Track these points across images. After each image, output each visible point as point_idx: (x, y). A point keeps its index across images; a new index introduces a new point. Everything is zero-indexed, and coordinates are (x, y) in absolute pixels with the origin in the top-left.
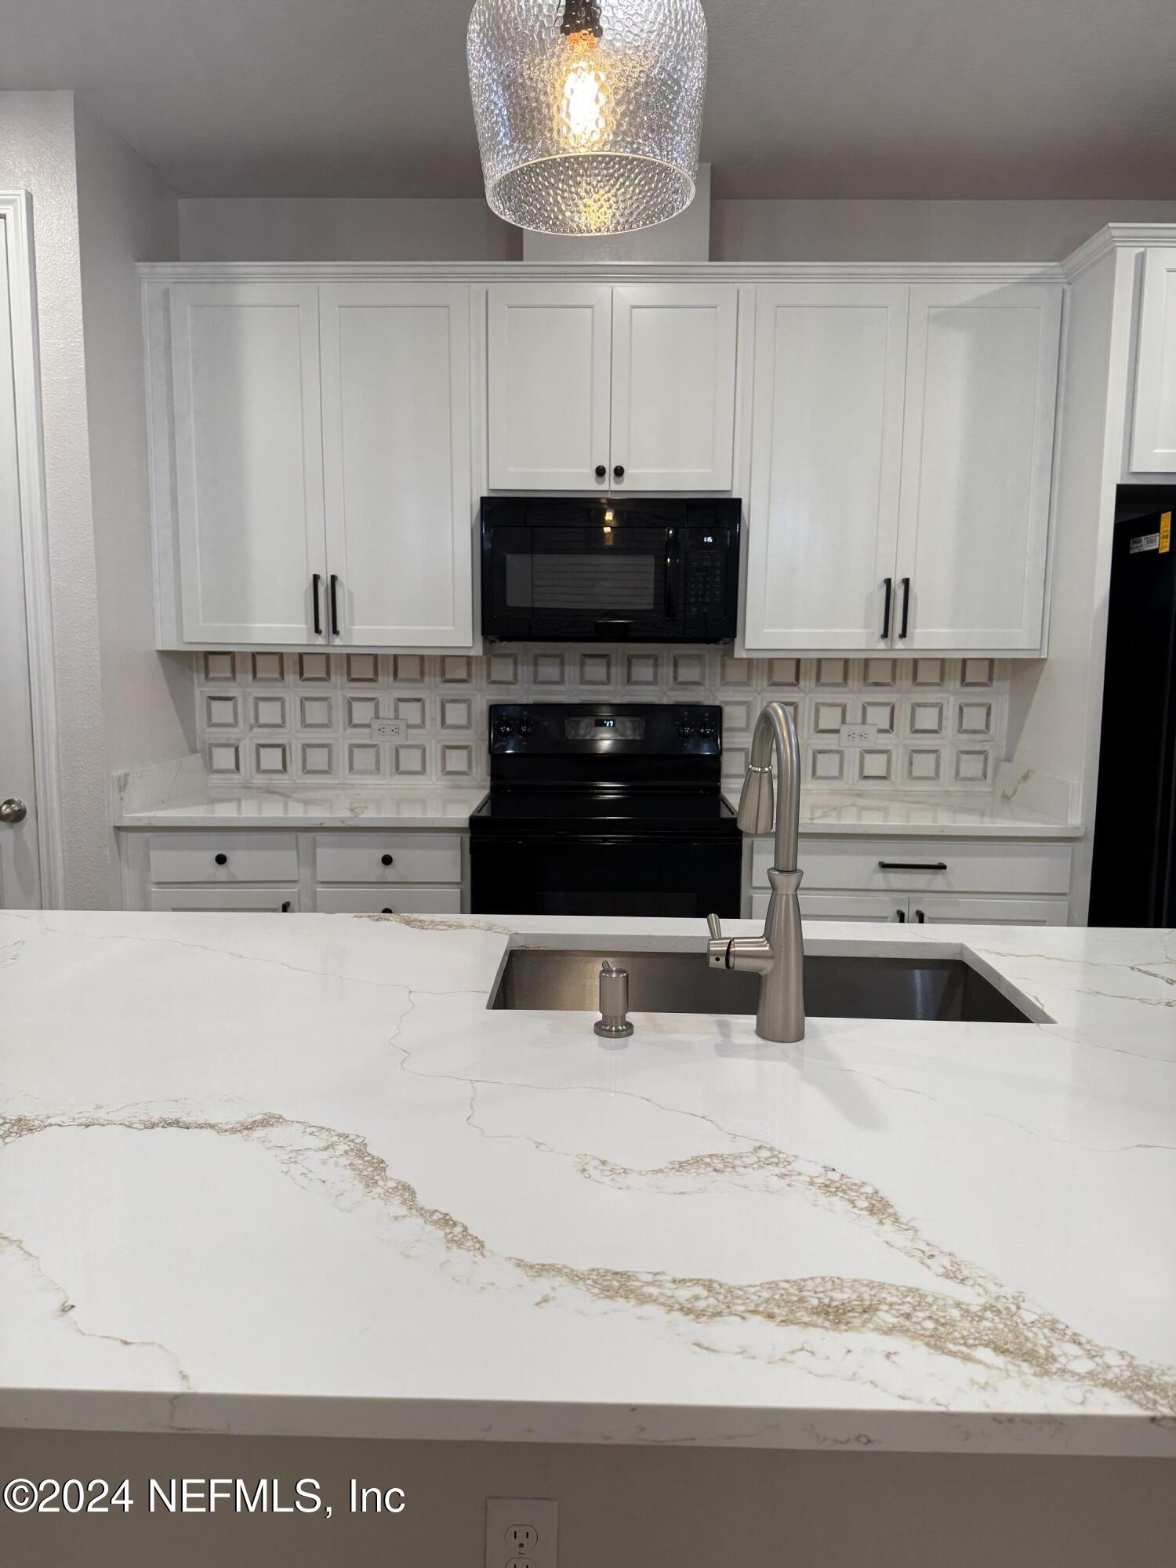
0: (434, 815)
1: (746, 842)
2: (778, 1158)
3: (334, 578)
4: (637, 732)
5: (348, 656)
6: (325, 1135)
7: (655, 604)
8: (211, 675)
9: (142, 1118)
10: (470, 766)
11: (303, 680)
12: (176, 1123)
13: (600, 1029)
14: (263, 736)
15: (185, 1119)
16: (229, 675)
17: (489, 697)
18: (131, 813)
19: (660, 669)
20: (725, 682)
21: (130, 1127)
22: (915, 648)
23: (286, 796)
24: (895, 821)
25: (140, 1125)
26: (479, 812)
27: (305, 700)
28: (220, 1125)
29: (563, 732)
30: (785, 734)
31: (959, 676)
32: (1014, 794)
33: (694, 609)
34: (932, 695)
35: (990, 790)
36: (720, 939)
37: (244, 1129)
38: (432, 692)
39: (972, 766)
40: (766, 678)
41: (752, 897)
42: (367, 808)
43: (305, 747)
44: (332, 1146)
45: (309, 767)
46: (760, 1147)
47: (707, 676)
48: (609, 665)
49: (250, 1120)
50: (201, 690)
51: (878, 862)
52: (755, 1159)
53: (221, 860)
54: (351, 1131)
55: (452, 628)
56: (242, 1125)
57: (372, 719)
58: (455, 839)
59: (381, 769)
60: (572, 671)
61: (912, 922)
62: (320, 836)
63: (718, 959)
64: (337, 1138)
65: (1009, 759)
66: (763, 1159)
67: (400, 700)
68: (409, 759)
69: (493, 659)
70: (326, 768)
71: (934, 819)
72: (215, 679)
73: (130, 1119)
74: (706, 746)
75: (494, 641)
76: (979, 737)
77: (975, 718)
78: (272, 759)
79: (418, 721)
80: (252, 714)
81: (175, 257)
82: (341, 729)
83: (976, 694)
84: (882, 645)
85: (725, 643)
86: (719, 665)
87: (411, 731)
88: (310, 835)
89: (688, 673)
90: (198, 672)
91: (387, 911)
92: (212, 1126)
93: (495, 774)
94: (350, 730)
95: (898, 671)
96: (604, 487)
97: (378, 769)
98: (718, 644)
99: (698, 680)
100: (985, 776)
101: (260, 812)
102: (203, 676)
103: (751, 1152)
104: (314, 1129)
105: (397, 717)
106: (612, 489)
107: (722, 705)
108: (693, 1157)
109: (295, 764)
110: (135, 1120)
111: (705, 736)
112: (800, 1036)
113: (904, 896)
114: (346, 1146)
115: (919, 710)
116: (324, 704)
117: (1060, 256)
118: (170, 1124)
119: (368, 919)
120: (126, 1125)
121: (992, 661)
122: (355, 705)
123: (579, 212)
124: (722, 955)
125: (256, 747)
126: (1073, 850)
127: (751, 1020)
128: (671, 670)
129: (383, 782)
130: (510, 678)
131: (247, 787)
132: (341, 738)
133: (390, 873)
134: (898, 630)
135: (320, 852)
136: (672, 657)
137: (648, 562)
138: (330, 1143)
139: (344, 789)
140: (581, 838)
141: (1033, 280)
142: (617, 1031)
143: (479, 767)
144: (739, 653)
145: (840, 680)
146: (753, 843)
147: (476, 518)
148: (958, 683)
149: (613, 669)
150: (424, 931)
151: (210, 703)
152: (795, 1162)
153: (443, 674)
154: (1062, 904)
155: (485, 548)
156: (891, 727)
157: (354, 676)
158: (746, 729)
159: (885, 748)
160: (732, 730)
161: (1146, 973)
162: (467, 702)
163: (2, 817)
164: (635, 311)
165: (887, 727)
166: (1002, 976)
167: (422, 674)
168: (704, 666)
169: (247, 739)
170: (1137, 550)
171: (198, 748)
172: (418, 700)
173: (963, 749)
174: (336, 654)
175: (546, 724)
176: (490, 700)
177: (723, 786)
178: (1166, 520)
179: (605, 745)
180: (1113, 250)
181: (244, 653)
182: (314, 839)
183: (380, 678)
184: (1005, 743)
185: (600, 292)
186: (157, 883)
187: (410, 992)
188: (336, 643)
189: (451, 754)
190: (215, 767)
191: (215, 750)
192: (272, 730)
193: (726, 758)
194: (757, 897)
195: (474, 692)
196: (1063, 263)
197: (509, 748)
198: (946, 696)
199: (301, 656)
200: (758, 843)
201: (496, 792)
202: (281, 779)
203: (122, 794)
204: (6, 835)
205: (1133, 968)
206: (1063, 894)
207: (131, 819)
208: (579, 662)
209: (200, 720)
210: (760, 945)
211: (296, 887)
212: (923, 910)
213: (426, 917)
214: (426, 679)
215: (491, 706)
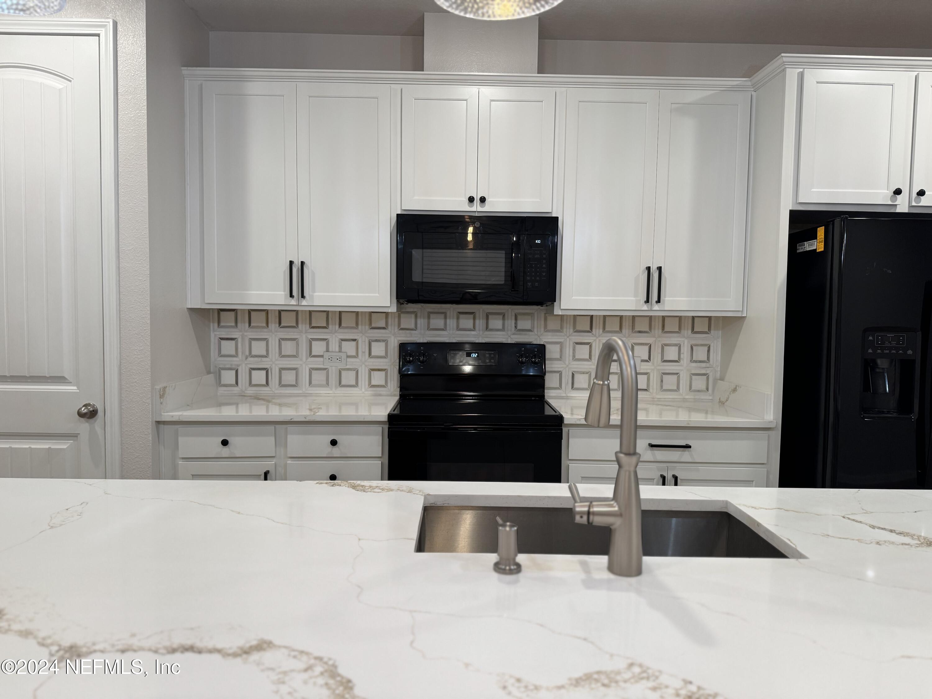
0: (364, 413)
1: (565, 430)
2: (648, 673)
3: (303, 263)
4: (493, 361)
5: (310, 312)
7: (505, 281)
8: (222, 324)
9: (165, 646)
10: (387, 382)
11: (281, 327)
12: (191, 649)
13: (498, 567)
14: (254, 363)
15: (198, 645)
16: (233, 324)
17: (400, 339)
18: (167, 412)
19: (506, 322)
20: (546, 330)
21: (156, 652)
22: (665, 309)
23: (267, 401)
25: (164, 651)
26: (394, 411)
27: (281, 340)
28: (224, 650)
29: (446, 361)
30: (626, 358)
31: (690, 327)
32: (727, 400)
33: (529, 284)
34: (674, 339)
35: (711, 398)
36: (581, 501)
37: (243, 653)
38: (363, 335)
39: (699, 383)
40: (572, 327)
41: (568, 466)
42: (321, 408)
43: (281, 370)
44: (310, 667)
45: (283, 383)
46: (632, 664)
47: (536, 326)
48: (474, 319)
49: (248, 645)
50: (215, 333)
51: (648, 443)
52: (630, 674)
53: (225, 443)
54: (325, 656)
55: (377, 295)
56: (242, 649)
57: (324, 352)
58: (379, 429)
59: (330, 384)
60: (452, 323)
61: (670, 484)
62: (290, 428)
63: (581, 517)
64: (314, 660)
65: (722, 379)
66: (636, 674)
67: (343, 340)
68: (349, 377)
69: (402, 315)
70: (294, 383)
71: (677, 415)
72: (224, 327)
73: (156, 647)
75: (403, 304)
76: (703, 365)
77: (701, 353)
78: (259, 377)
79: (354, 354)
80: (247, 349)
81: (206, 64)
82: (304, 358)
83: (700, 339)
84: (645, 307)
85: (547, 306)
86: (543, 319)
87: (349, 360)
88: (284, 426)
89: (524, 324)
90: (213, 322)
92: (219, 651)
93: (403, 387)
94: (310, 359)
95: (653, 323)
96: (474, 209)
97: (328, 384)
98: (543, 306)
99: (530, 328)
100: (707, 389)
101: (251, 412)
102: (216, 325)
103: (627, 669)
104: (296, 653)
105: (340, 351)
106: (477, 210)
107: (545, 344)
108: (584, 674)
109: (275, 380)
111: (535, 363)
112: (639, 572)
113: (665, 465)
114: (321, 668)
115: (666, 348)
116: (294, 343)
117: (749, 73)
118: (187, 650)
119: (326, 485)
120: (153, 651)
121: (710, 318)
122: (314, 343)
124: (584, 514)
125: (249, 370)
126: (769, 437)
127: (603, 560)
128: (513, 322)
129: (331, 392)
130: (413, 326)
131: (242, 396)
132: (304, 364)
133: (336, 451)
134: (654, 297)
135: (290, 438)
136: (514, 314)
137: (501, 256)
139: (305, 396)
140: (458, 428)
141: (734, 89)
142: (510, 570)
143: (392, 382)
144: (557, 311)
145: (618, 329)
146: (569, 431)
147: (394, 227)
148: (690, 331)
149: (477, 321)
150: (365, 493)
151: (220, 342)
152: (661, 676)
153: (370, 323)
154: (763, 470)
155: (399, 247)
156: (650, 358)
157: (313, 325)
158: (560, 359)
159: (645, 371)
160: (551, 359)
161: (854, 520)
162: (385, 341)
163: (81, 415)
164: (493, 103)
165: (647, 359)
166: (760, 524)
167: (357, 324)
168: (534, 320)
169: (244, 365)
170: (802, 251)
171: (212, 370)
172: (354, 340)
173: (693, 372)
174: (302, 311)
175: (435, 355)
176: (399, 340)
177: (546, 395)
178: (821, 232)
179: (468, 369)
180: (784, 70)
181: (244, 310)
182: (287, 428)
183: (330, 326)
184: (719, 370)
185: (471, 91)
186: (183, 458)
187: (359, 539)
188: (303, 304)
189: (375, 374)
190: (222, 383)
191: (223, 372)
192: (260, 359)
193: (548, 377)
194: (572, 466)
195: (389, 335)
196: (751, 78)
197: (410, 371)
198: (683, 339)
199: (280, 312)
200: (572, 431)
201: (404, 399)
202: (265, 391)
203: (162, 400)
204: (84, 426)
205: (844, 517)
206: (763, 464)
207: (167, 416)
208: (455, 317)
209: (214, 353)
210: (611, 506)
211: (274, 460)
212: (677, 475)
213: (366, 483)
214: (360, 327)
215: (400, 344)
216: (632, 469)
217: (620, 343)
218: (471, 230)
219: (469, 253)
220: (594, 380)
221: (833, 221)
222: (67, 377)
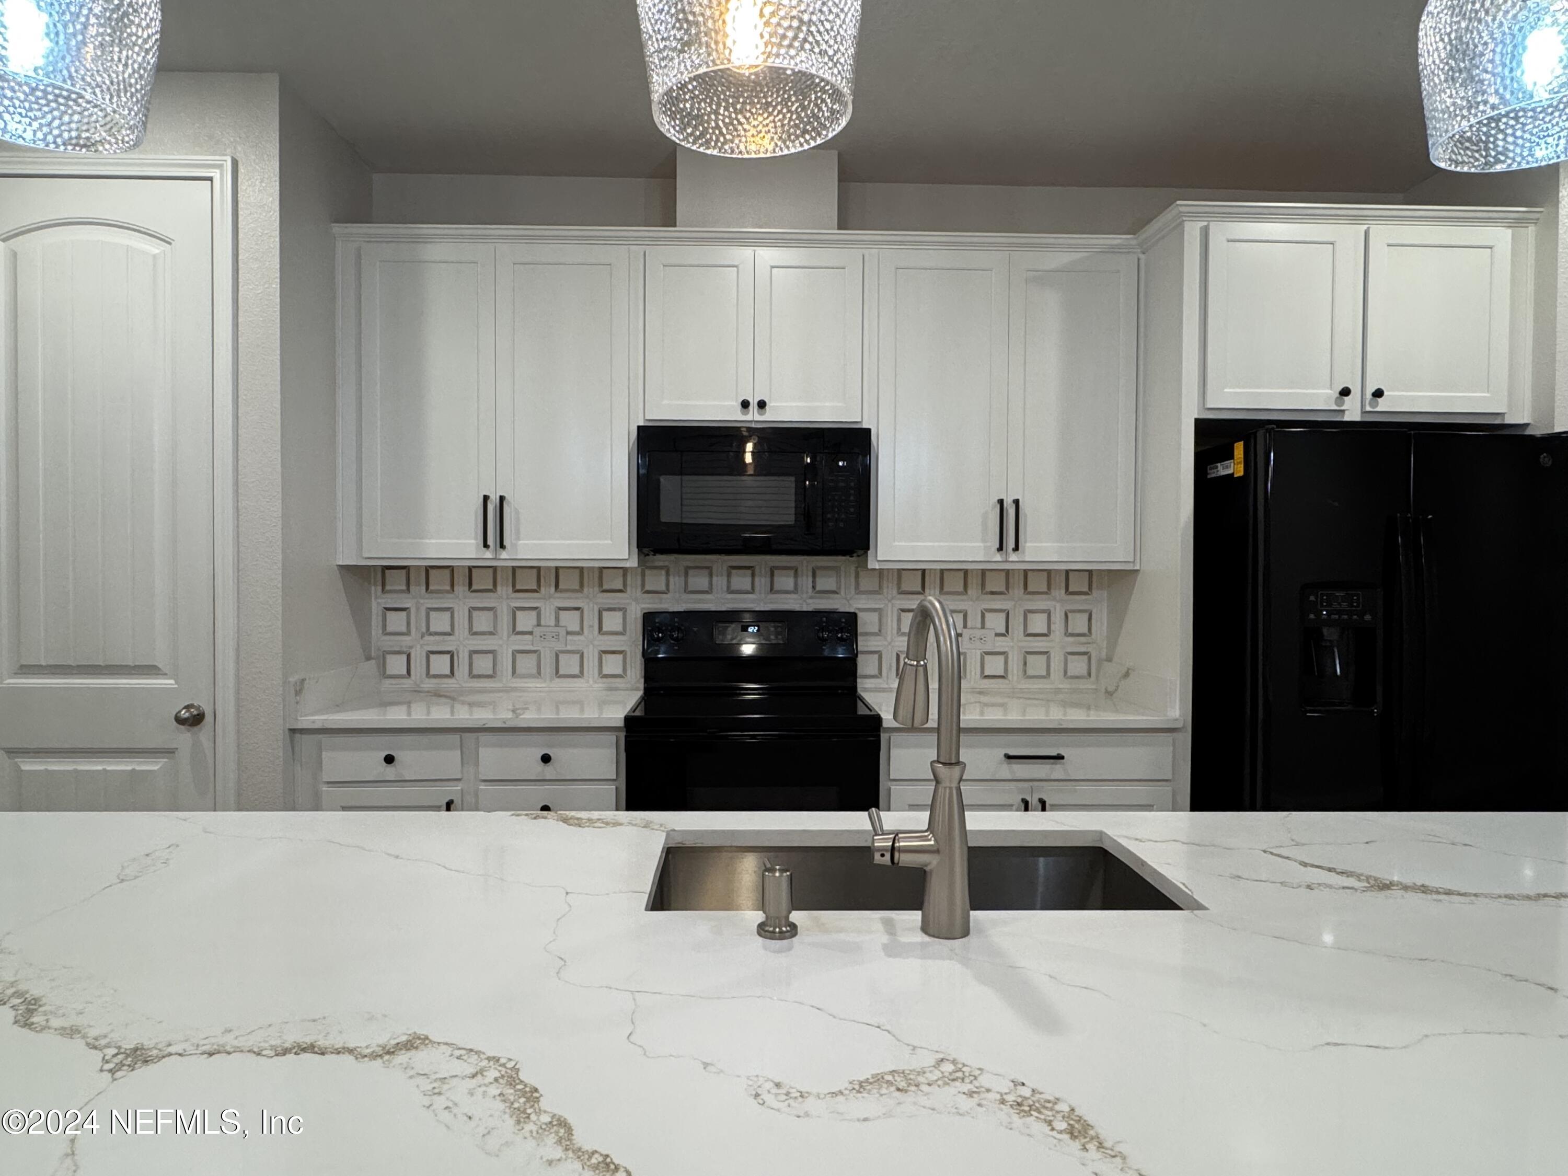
0: (591, 715)
1: (884, 737)
2: (964, 1072)
3: (502, 499)
4: (780, 637)
5: (514, 569)
6: (474, 1058)
7: (795, 521)
8: (388, 588)
9: (273, 1043)
10: (625, 670)
11: (472, 592)
12: (310, 1048)
13: (763, 930)
14: (433, 643)
15: (322, 1042)
16: (404, 587)
17: (642, 606)
18: (306, 716)
19: (799, 579)
20: (858, 591)
21: (259, 1054)
22: (1027, 559)
23: (453, 699)
24: (1014, 716)
25: (270, 1052)
26: (634, 711)
27: (472, 610)
28: (358, 1050)
29: (711, 635)
30: (944, 627)
31: (1063, 585)
32: (1116, 690)
33: (831, 524)
34: (1041, 603)
35: (1094, 687)
36: (883, 834)
37: (386, 1053)
38: (591, 601)
39: (1078, 666)
40: (895, 587)
41: (890, 789)
42: (527, 709)
43: (472, 653)
44: (481, 1072)
45: (475, 672)
46: (942, 1060)
47: (843, 586)
48: (753, 576)
49: (393, 1042)
50: (378, 602)
51: (1003, 753)
52: (938, 1074)
53: (389, 759)
54: (503, 1055)
55: (610, 542)
56: (384, 1048)
57: (534, 626)
58: (612, 738)
59: (543, 673)
60: (720, 581)
61: (1035, 810)
62: (483, 737)
63: (883, 855)
64: (487, 1061)
65: (1109, 660)
66: (946, 1074)
67: (560, 609)
68: (569, 664)
69: (648, 572)
70: (491, 672)
71: (1047, 713)
72: (390, 591)
73: (260, 1045)
74: (840, 649)
75: (648, 555)
76: (1082, 639)
77: (1079, 623)
78: (441, 664)
79: (577, 629)
80: (424, 625)
81: (367, 219)
82: (505, 634)
83: (1079, 602)
84: (998, 557)
85: (858, 556)
86: (853, 575)
87: (569, 637)
88: (474, 735)
89: (826, 582)
90: (375, 586)
91: (545, 808)
92: (350, 1051)
93: (649, 677)
94: (514, 637)
95: (1011, 580)
96: (749, 417)
97: (539, 673)
98: (852, 557)
99: (834, 589)
100: (1089, 675)
101: (429, 714)
102: (380, 588)
103: (934, 1066)
104: (463, 1052)
105: (557, 624)
106: (755, 419)
107: (857, 611)
108: (872, 1075)
109: (462, 669)
110: (266, 1045)
111: (841, 639)
112: (965, 932)
113: (1026, 785)
114: (497, 1072)
115: (1030, 616)
116: (491, 613)
117: (1133, 230)
118: (304, 1050)
119: (526, 817)
120: (254, 1052)
121: (1090, 572)
122: (519, 614)
123: (739, 136)
124: (887, 851)
125: (426, 654)
126: (1175, 741)
127: (915, 916)
128: (810, 579)
129: (544, 685)
130: (663, 587)
131: (417, 691)
132: (505, 645)
133: (549, 771)
134: (1011, 543)
135: (482, 751)
136: (811, 569)
137: (788, 483)
138: (478, 1068)
139: (507, 691)
140: (731, 735)
141: (1113, 250)
142: (781, 932)
143: (633, 669)
144: (872, 564)
145: (961, 589)
146: (889, 738)
147: (633, 444)
148: (1063, 591)
149: (757, 579)
150: (581, 828)
151: (385, 614)
152: (981, 1076)
153: (601, 585)
154: (1167, 789)
155: (641, 471)
156: (1007, 631)
157: (518, 587)
158: (879, 633)
159: (1002, 650)
160: (866, 634)
161: (1279, 855)
162: (623, 610)
163: (179, 720)
164: (775, 270)
165: (1004, 631)
166: (1145, 862)
167: (582, 585)
168: (840, 577)
169: (419, 647)
170: (1213, 475)
171: (373, 654)
172: (577, 609)
173: (1069, 650)
174: (502, 567)
175: (695, 629)
176: (644, 608)
177: (859, 686)
178: (1239, 449)
179: (748, 649)
180: (1181, 224)
181: (419, 567)
182: (478, 738)
183: (542, 589)
184: (1105, 646)
185: (744, 254)
186: (328, 783)
187: (567, 893)
188: (502, 557)
189: (608, 658)
190: (388, 672)
191: (388, 657)
192: (441, 638)
193: (861, 659)
194: (894, 788)
195: (628, 601)
196: (1137, 236)
197: (661, 652)
198: (1054, 603)
199: (470, 569)
200: (895, 738)
201: (649, 693)
202: (450, 683)
203: (298, 698)
204: (184, 738)
205: (1265, 851)
206: (1167, 781)
207: (306, 721)
208: (725, 573)
209: (376, 630)
210: (925, 839)
211: (460, 784)
212: (1045, 798)
213: (583, 815)
214: (586, 590)
215: (644, 614)
216: (954, 785)
217: (937, 605)
218: (749, 447)
219: (747, 480)
220: (904, 659)
221: (1255, 434)
222: (160, 666)
